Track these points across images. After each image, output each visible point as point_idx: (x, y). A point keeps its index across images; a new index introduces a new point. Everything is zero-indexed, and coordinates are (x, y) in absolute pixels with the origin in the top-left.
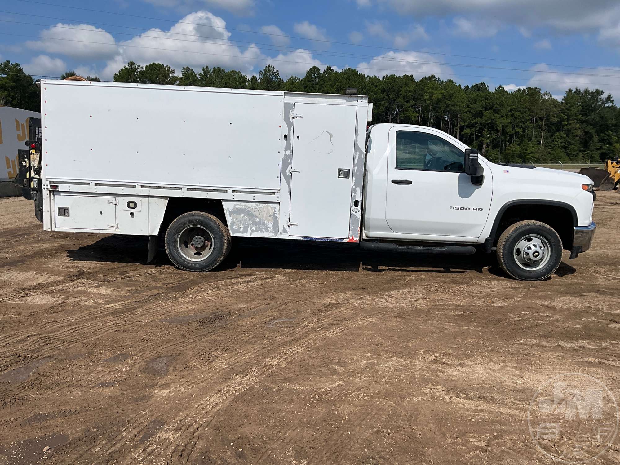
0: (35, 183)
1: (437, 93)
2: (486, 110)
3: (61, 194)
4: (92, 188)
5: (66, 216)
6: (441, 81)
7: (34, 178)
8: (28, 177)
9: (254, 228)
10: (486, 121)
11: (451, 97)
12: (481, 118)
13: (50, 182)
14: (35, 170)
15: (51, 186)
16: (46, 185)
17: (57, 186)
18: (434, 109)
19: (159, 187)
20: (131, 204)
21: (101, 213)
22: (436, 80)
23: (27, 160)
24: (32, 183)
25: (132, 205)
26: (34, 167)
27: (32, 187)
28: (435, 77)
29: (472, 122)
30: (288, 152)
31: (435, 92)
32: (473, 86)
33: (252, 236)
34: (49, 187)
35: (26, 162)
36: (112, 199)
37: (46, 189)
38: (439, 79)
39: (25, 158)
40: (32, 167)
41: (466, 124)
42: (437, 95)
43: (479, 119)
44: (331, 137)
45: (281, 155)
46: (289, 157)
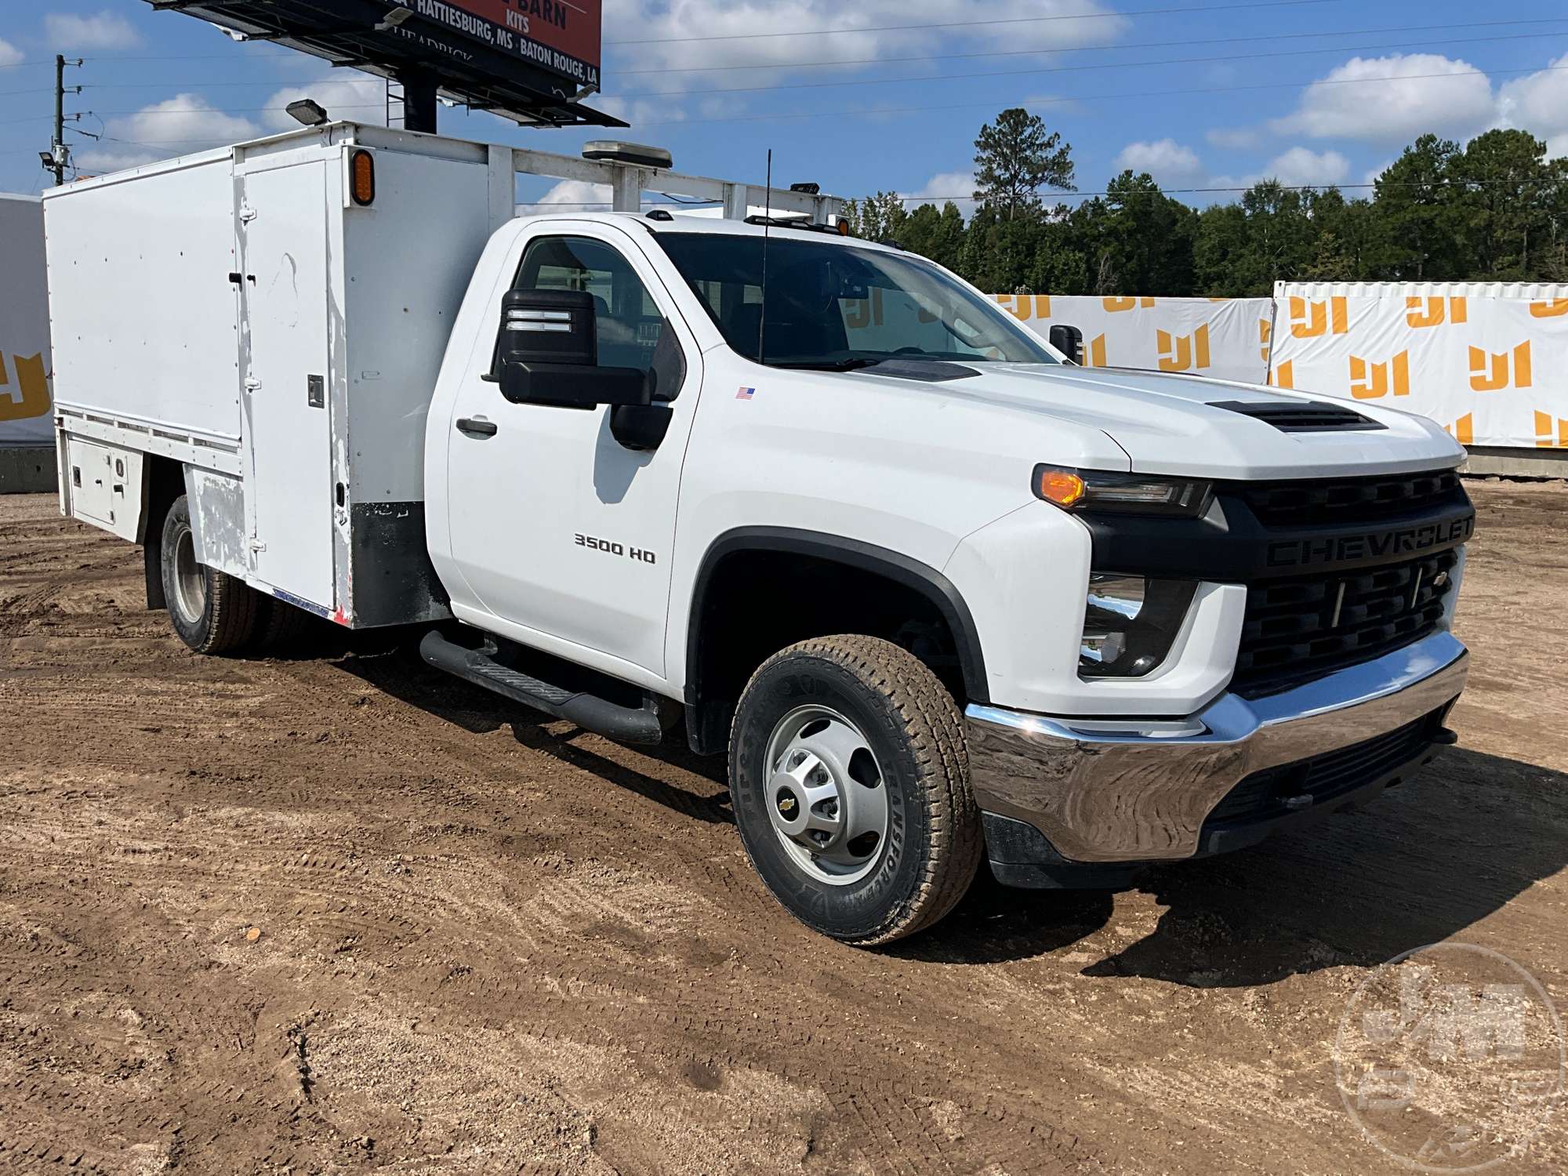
3: (73, 438)
4: (85, 426)
5: (79, 486)
17: (63, 420)
20: (119, 465)
25: (120, 469)
30: (246, 329)
44: (294, 272)
45: (234, 339)
46: (246, 339)
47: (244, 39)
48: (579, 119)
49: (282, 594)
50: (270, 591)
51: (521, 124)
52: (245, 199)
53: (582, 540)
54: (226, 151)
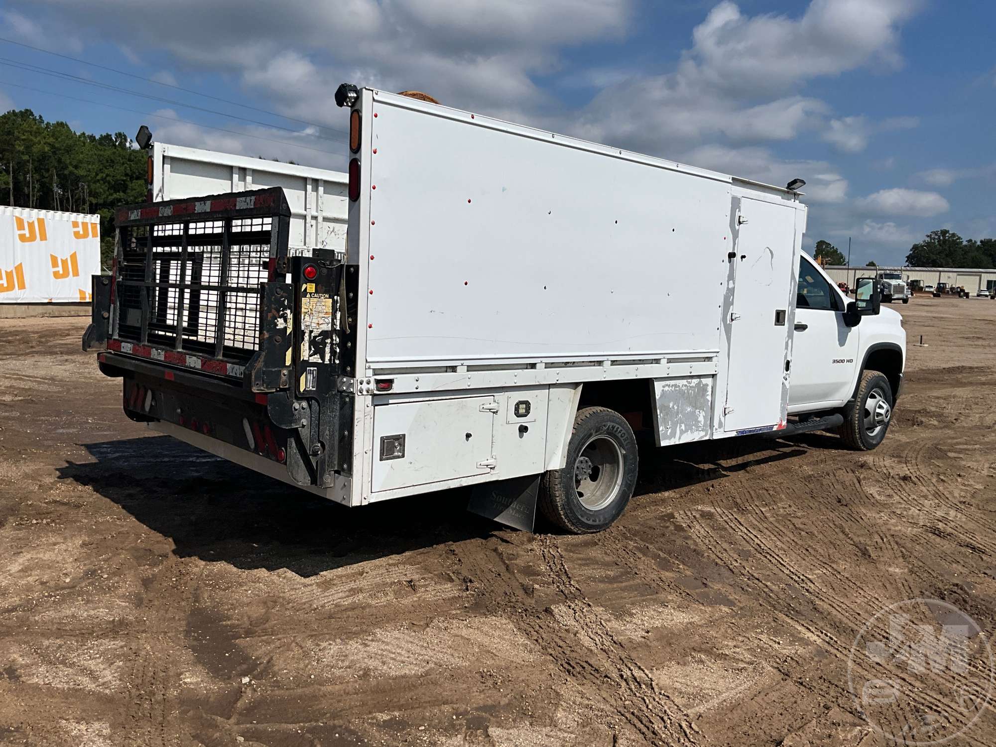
0: (310, 377)
1: (39, 143)
2: (132, 178)
3: (391, 401)
4: (461, 379)
5: (398, 457)
6: (45, 122)
7: (307, 363)
8: (288, 362)
9: (683, 427)
10: (136, 198)
11: (68, 150)
12: (124, 192)
13: (376, 372)
14: (312, 342)
15: (378, 382)
16: (365, 380)
17: (391, 382)
18: (37, 170)
19: (566, 364)
20: (521, 406)
21: (468, 436)
22: (35, 119)
23: (288, 312)
24: (303, 379)
25: (523, 409)
26: (311, 332)
27: (302, 390)
28: (32, 114)
29: (111, 198)
30: (731, 286)
31: (36, 140)
32: (102, 138)
33: (681, 442)
34: (372, 386)
35: (286, 321)
36: (487, 401)
37: (365, 393)
38: (40, 117)
39: (285, 308)
40: (303, 333)
41: (101, 201)
42: (41, 146)
43: (122, 194)
44: (772, 258)
45: (723, 290)
46: (731, 292)
49: (743, 432)
50: (734, 434)
52: (739, 211)
53: (834, 361)
54: (728, 178)
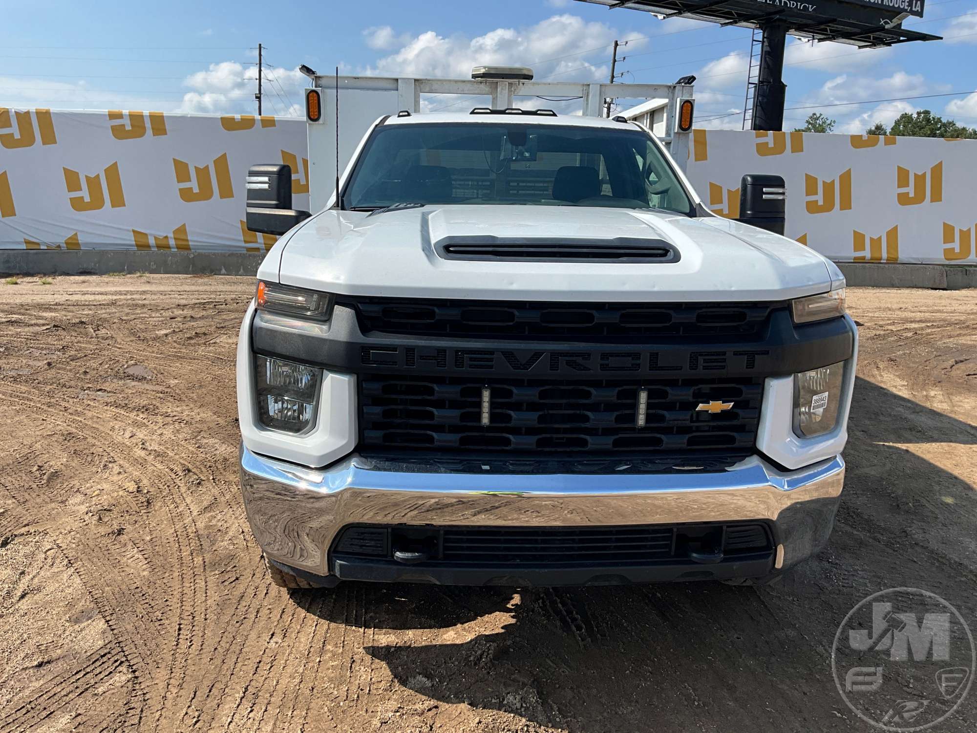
47: (664, 18)
48: (902, 38)
51: (860, 47)
